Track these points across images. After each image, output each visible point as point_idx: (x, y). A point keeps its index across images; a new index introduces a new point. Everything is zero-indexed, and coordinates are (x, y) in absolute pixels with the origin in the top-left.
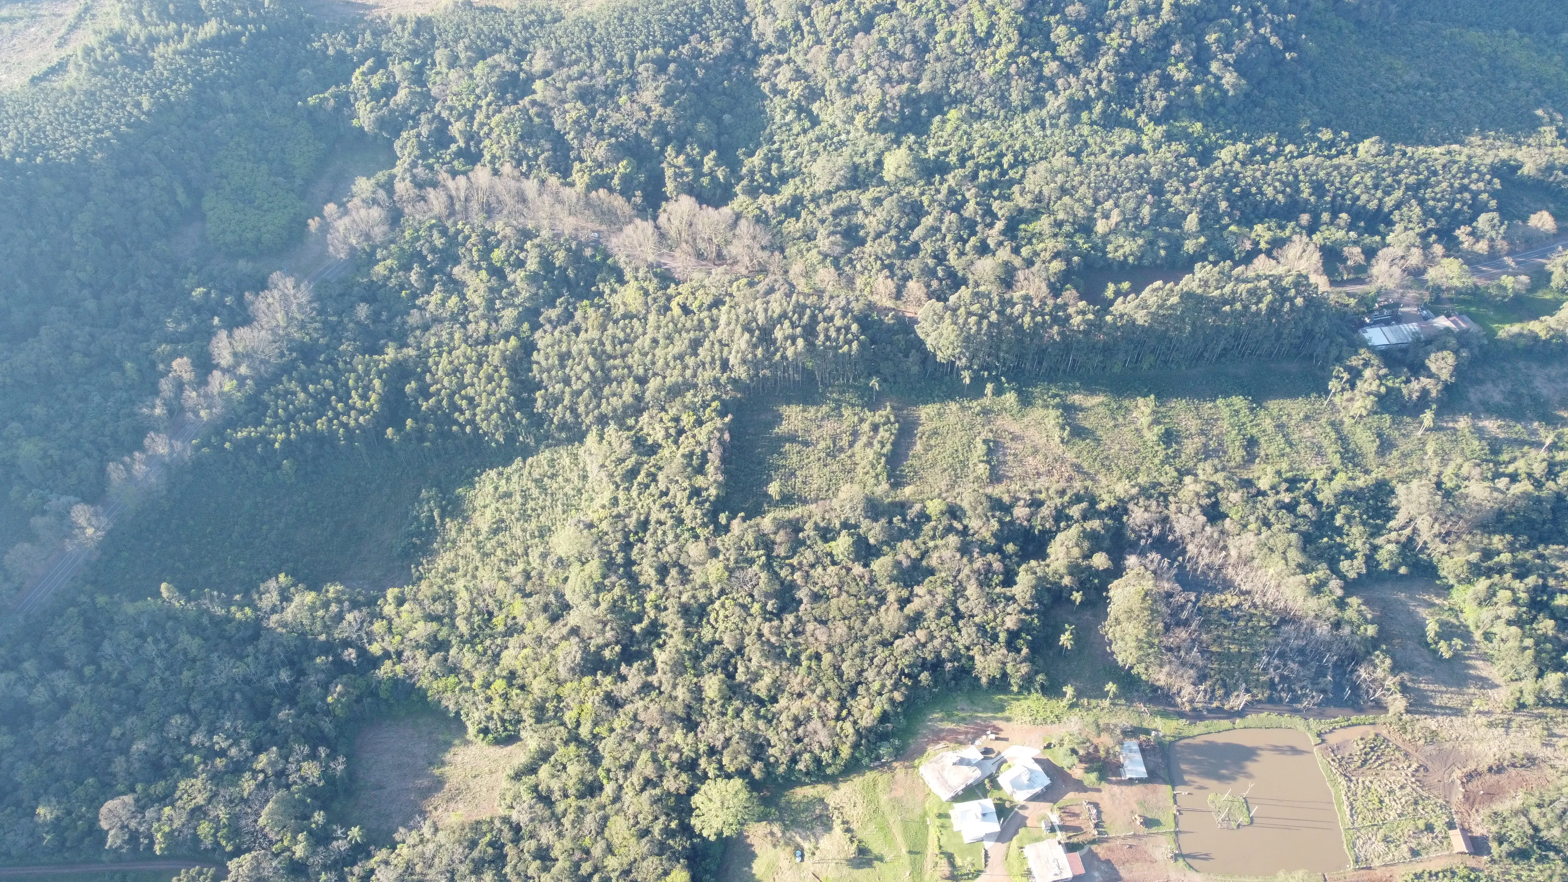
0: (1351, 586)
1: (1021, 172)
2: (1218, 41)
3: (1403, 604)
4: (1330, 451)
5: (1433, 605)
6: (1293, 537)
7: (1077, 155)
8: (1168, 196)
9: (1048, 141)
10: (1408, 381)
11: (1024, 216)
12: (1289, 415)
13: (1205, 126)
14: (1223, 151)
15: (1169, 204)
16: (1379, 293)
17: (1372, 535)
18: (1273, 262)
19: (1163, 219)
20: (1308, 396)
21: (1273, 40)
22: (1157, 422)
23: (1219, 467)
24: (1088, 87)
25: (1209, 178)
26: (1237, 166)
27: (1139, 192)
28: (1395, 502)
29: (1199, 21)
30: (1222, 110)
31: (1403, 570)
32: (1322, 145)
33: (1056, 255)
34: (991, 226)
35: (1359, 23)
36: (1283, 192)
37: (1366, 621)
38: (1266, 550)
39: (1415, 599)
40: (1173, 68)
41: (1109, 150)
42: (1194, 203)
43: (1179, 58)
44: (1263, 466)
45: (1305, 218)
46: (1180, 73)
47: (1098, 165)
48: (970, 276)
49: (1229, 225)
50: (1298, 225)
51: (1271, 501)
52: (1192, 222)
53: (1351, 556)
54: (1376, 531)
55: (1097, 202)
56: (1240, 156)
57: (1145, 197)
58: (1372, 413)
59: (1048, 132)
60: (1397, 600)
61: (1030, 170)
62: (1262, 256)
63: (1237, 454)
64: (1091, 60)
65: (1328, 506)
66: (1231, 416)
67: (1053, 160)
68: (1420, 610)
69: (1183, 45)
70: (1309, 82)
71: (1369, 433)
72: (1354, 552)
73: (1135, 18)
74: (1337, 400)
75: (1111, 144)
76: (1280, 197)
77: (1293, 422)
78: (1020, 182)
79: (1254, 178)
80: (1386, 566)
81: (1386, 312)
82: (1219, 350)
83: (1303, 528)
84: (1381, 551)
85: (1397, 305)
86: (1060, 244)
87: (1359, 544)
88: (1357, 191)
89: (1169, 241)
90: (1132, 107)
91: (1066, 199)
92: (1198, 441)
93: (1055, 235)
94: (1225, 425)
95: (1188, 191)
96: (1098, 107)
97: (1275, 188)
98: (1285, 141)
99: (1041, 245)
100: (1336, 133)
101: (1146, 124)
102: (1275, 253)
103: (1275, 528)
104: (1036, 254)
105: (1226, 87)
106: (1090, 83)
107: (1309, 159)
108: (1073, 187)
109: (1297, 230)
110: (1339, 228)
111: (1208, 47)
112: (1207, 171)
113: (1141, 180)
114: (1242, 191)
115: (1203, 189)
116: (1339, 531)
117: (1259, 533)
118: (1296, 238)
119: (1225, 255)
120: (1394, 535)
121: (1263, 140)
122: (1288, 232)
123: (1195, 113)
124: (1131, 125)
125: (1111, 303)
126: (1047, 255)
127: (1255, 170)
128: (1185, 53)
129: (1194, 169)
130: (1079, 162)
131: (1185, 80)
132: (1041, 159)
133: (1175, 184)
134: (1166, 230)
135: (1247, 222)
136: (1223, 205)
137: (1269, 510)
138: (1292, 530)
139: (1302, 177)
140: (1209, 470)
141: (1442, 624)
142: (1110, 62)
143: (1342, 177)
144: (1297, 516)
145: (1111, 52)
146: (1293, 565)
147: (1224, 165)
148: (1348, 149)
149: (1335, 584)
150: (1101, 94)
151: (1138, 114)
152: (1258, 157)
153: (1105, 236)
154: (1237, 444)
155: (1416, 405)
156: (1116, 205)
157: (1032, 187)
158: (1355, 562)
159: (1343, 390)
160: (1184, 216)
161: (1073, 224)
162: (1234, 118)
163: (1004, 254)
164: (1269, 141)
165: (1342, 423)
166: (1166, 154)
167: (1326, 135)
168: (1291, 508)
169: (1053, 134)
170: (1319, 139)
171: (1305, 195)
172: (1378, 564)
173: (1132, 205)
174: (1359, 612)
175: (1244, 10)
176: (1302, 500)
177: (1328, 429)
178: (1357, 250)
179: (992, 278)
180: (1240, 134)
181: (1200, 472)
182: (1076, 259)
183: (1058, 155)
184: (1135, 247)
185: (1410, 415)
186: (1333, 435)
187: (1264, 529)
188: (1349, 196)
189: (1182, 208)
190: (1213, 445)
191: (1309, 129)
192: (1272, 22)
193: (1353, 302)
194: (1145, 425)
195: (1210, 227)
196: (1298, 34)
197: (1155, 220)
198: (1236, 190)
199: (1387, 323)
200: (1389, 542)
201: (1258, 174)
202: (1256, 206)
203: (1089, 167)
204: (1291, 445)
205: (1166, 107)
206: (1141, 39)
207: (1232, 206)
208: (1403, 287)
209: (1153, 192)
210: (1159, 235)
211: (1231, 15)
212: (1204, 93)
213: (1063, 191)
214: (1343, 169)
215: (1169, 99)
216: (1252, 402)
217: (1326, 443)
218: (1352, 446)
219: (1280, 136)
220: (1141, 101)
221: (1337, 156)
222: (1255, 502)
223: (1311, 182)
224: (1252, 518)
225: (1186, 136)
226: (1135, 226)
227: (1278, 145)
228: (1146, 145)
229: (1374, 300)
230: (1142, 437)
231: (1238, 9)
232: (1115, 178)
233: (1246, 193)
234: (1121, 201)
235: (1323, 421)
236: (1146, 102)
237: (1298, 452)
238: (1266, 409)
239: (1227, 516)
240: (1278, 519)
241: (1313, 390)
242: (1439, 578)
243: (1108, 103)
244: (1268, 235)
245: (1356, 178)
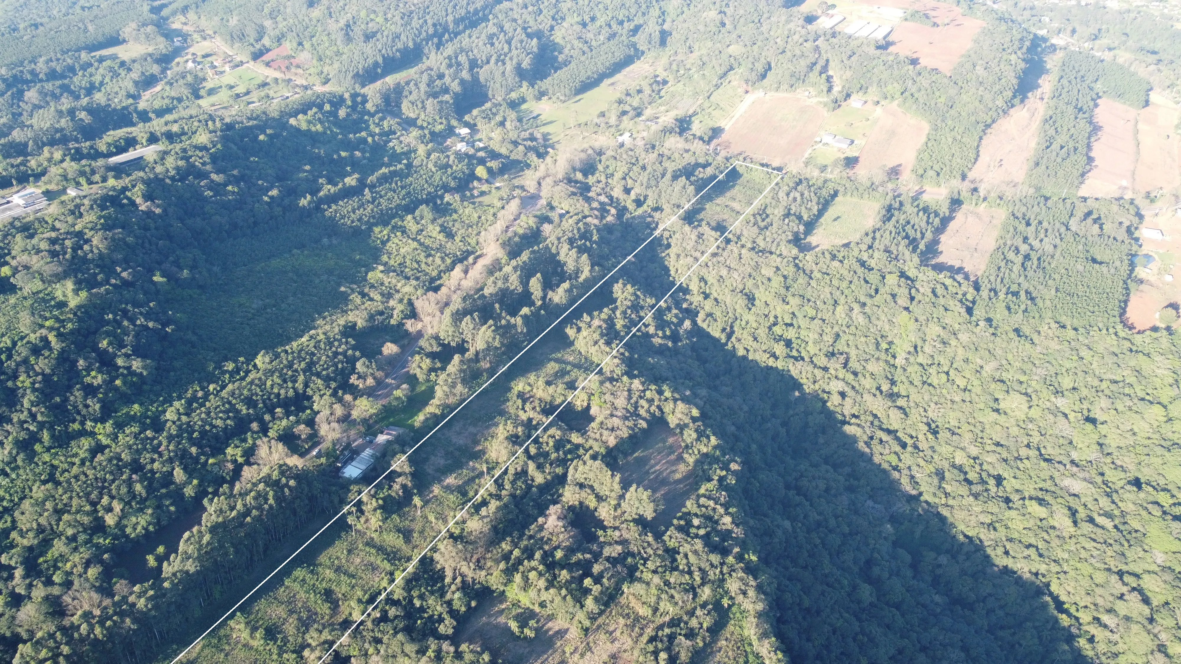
0: (455, 639)
1: (9, 519)
2: (110, 343)
3: (488, 624)
4: (378, 562)
5: (503, 610)
6: (400, 636)
7: (52, 479)
8: (149, 467)
9: (18, 482)
10: (390, 487)
11: (36, 552)
12: (337, 558)
13: (141, 404)
14: (167, 414)
15: (152, 471)
16: (334, 444)
17: (442, 595)
18: (255, 466)
19: (156, 485)
20: (340, 537)
21: (151, 324)
22: (254, 629)
23: (320, 628)
24: (25, 426)
25: (170, 438)
26: (184, 418)
27: (124, 477)
28: (439, 567)
29: (86, 337)
30: (146, 387)
31: (473, 604)
32: (232, 374)
33: (87, 564)
34: (11, 577)
35: (200, 287)
36: (229, 418)
37: (480, 654)
38: (390, 659)
39: (492, 615)
40: (89, 378)
41: (77, 460)
42: (171, 460)
43: (88, 369)
44: (346, 604)
45: (255, 426)
46: (97, 379)
47: (76, 477)
48: (19, 630)
49: (207, 461)
50: (254, 432)
51: (369, 624)
52: (179, 475)
53: (441, 620)
54: (442, 591)
55: (94, 504)
56: (181, 411)
57: (130, 478)
58: (384, 520)
59: (14, 476)
60: (483, 625)
61: (17, 514)
62: (246, 468)
63: (324, 609)
64: (15, 405)
65: (404, 599)
66: (302, 586)
67: (33, 494)
68: (499, 620)
69: (85, 359)
70: (194, 338)
71: (392, 534)
72: (440, 615)
73: (32, 360)
74: (359, 527)
75: (76, 455)
76: (229, 422)
77: (343, 561)
78: (14, 527)
79: (202, 420)
80: (463, 609)
81: (346, 453)
82: (261, 550)
83: (401, 625)
84: (454, 603)
85: (349, 445)
86: (85, 553)
87: (439, 608)
88: (276, 390)
89: (171, 497)
90: (74, 421)
91: (66, 517)
92: (292, 620)
93: (76, 549)
94: (302, 595)
95: (161, 455)
96: (46, 436)
97: (221, 418)
98: (205, 384)
99: (69, 565)
100: (235, 361)
101: (94, 427)
102: (252, 460)
103: (385, 640)
104: (69, 574)
105: (138, 371)
106: (26, 422)
107: (230, 387)
108: (65, 505)
109: (255, 436)
110: (281, 419)
111: (105, 351)
112: (165, 434)
113: (119, 468)
114: (200, 432)
115: (171, 447)
116: (422, 609)
117: (379, 652)
118: (258, 442)
119: (220, 481)
120: (453, 587)
121: (190, 391)
122: (250, 441)
123: (128, 401)
124: (83, 433)
125: (159, 569)
126: (80, 569)
127: (199, 415)
128: (91, 364)
129: (154, 438)
130: (58, 483)
131: (104, 381)
132: (21, 499)
133: (148, 455)
134: (164, 491)
135: (218, 450)
136: (194, 450)
137: (373, 631)
138: (396, 633)
139: (234, 401)
140: (315, 635)
141: (517, 618)
142: (33, 398)
143: (260, 387)
144: (392, 621)
145: (28, 391)
146: (413, 655)
147: (174, 423)
148: (250, 367)
149: (447, 647)
150: (41, 425)
151: (82, 423)
152: (195, 405)
153: (118, 524)
154: (319, 602)
155: (404, 497)
156: (112, 497)
157: (28, 525)
158: (447, 622)
159: (358, 518)
160: (171, 473)
161: (85, 531)
162: (158, 388)
163: (39, 592)
164: (195, 389)
165: (372, 539)
166: (125, 438)
167: (230, 366)
168: (384, 618)
169: (18, 475)
170: (227, 371)
171: (244, 412)
172: (458, 611)
173: (124, 490)
174: (472, 651)
175: (115, 315)
176: (387, 608)
177: (368, 549)
178: (302, 427)
179: (42, 618)
180: (170, 396)
181: (310, 641)
182: (106, 556)
183: (35, 488)
184: (148, 518)
185: (406, 506)
186: (373, 551)
187: (379, 646)
188: (272, 396)
189: (165, 469)
190: (304, 615)
191: (215, 368)
192: (141, 313)
193: (323, 460)
194: (248, 638)
195: (195, 470)
196: (165, 313)
197: (150, 489)
198: (195, 435)
199: (352, 459)
200: (454, 593)
201: (203, 416)
202: (216, 437)
203: (68, 482)
204: (353, 576)
205: (102, 408)
206: (48, 371)
207: (200, 446)
208: (345, 431)
209: (134, 471)
210: (161, 498)
211: (108, 322)
212: (124, 383)
213: (58, 512)
214: (257, 381)
215: (100, 401)
216: (308, 566)
217: (372, 559)
218: (389, 549)
219: (199, 383)
220: (79, 413)
221: (246, 375)
222: (361, 633)
223: (242, 401)
224: (367, 645)
225: (132, 419)
226: (137, 503)
227: (202, 389)
228: (105, 441)
229: (335, 450)
230: (251, 648)
231: (111, 316)
232: (96, 479)
233: (203, 433)
234: (114, 492)
235: (360, 546)
236: (84, 412)
237: (361, 578)
238: (321, 564)
239: (350, 657)
240: (383, 632)
241: (340, 532)
242: (494, 591)
243: (51, 429)
244: (239, 452)
245: (269, 383)
